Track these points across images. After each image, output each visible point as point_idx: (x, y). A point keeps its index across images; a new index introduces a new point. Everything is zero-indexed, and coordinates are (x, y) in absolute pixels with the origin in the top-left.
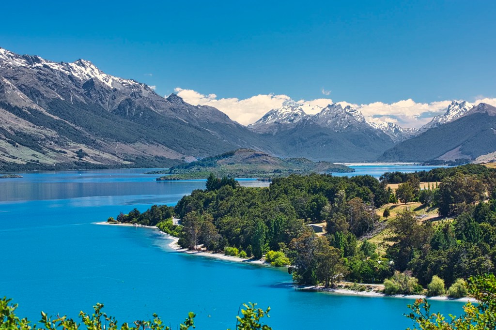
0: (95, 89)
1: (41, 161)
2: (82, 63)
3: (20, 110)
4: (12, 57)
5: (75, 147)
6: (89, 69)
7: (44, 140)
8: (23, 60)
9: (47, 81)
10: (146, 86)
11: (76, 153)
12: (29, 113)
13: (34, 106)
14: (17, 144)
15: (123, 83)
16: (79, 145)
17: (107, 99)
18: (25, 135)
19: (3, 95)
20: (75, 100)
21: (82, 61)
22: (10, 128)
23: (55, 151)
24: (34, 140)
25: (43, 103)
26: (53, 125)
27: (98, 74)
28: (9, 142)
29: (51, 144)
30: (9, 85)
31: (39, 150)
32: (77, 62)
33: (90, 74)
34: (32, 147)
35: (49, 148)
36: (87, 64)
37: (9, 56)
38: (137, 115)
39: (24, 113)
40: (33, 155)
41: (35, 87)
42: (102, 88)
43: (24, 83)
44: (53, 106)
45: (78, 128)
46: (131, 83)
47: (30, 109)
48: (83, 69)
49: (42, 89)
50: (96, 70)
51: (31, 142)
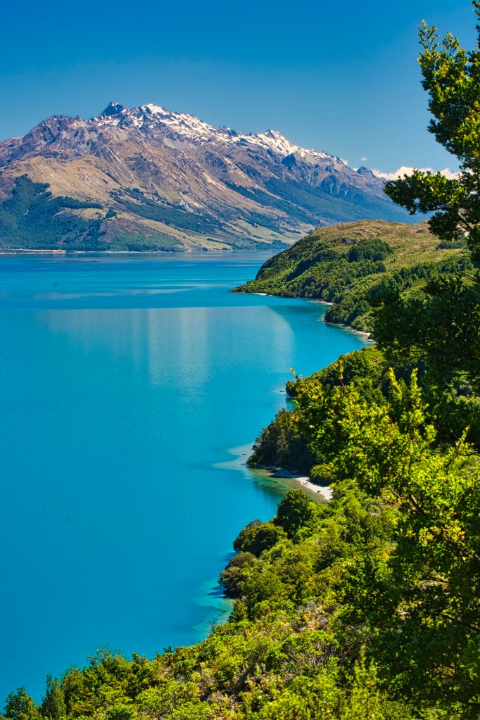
0: (296, 165)
1: (282, 241)
2: (271, 134)
3: (245, 190)
4: (214, 132)
5: (305, 228)
6: (279, 141)
7: (277, 220)
8: (226, 135)
9: (257, 158)
10: (338, 159)
11: (308, 233)
12: (253, 193)
13: (256, 186)
14: (256, 224)
15: (315, 156)
16: (308, 225)
17: (309, 175)
18: (259, 215)
19: (226, 175)
20: (288, 178)
21: (272, 132)
22: (244, 208)
23: (290, 231)
24: (268, 220)
25: (261, 182)
26: (278, 205)
27: (289, 146)
28: (248, 222)
29: (284, 224)
30: (230, 165)
31: (276, 229)
32: (266, 133)
33: (281, 146)
34: (270, 227)
35: (284, 229)
36: (277, 136)
37: (212, 130)
38: (342, 193)
39: (249, 193)
40: (272, 235)
41: (251, 166)
42: (303, 163)
43: (240, 161)
44: (270, 184)
45: (300, 208)
46: (323, 156)
47: (253, 189)
48: (273, 140)
49: (258, 168)
50: (287, 142)
51: (267, 222)
